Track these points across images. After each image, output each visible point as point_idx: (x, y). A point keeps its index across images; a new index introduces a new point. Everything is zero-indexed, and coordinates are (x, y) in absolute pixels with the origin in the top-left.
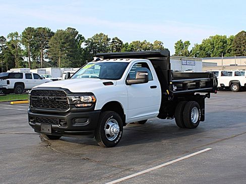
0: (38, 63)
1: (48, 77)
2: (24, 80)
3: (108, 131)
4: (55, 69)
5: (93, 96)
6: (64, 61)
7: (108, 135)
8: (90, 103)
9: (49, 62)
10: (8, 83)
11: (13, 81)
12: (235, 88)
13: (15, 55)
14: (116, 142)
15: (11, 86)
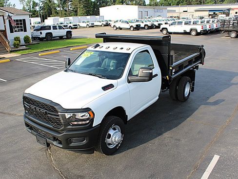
0: (66, 11)
1: (70, 23)
2: (51, 31)
3: (109, 141)
4: (75, 17)
5: (90, 112)
6: (81, 9)
7: (110, 144)
8: (88, 119)
9: (73, 10)
10: (41, 33)
11: (44, 32)
12: (194, 33)
13: (51, 6)
14: (118, 147)
15: (43, 35)
